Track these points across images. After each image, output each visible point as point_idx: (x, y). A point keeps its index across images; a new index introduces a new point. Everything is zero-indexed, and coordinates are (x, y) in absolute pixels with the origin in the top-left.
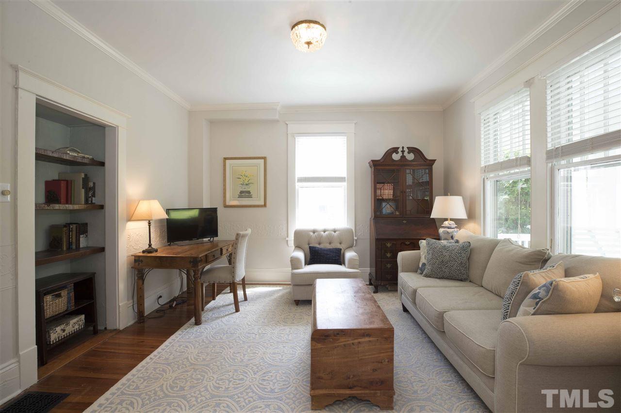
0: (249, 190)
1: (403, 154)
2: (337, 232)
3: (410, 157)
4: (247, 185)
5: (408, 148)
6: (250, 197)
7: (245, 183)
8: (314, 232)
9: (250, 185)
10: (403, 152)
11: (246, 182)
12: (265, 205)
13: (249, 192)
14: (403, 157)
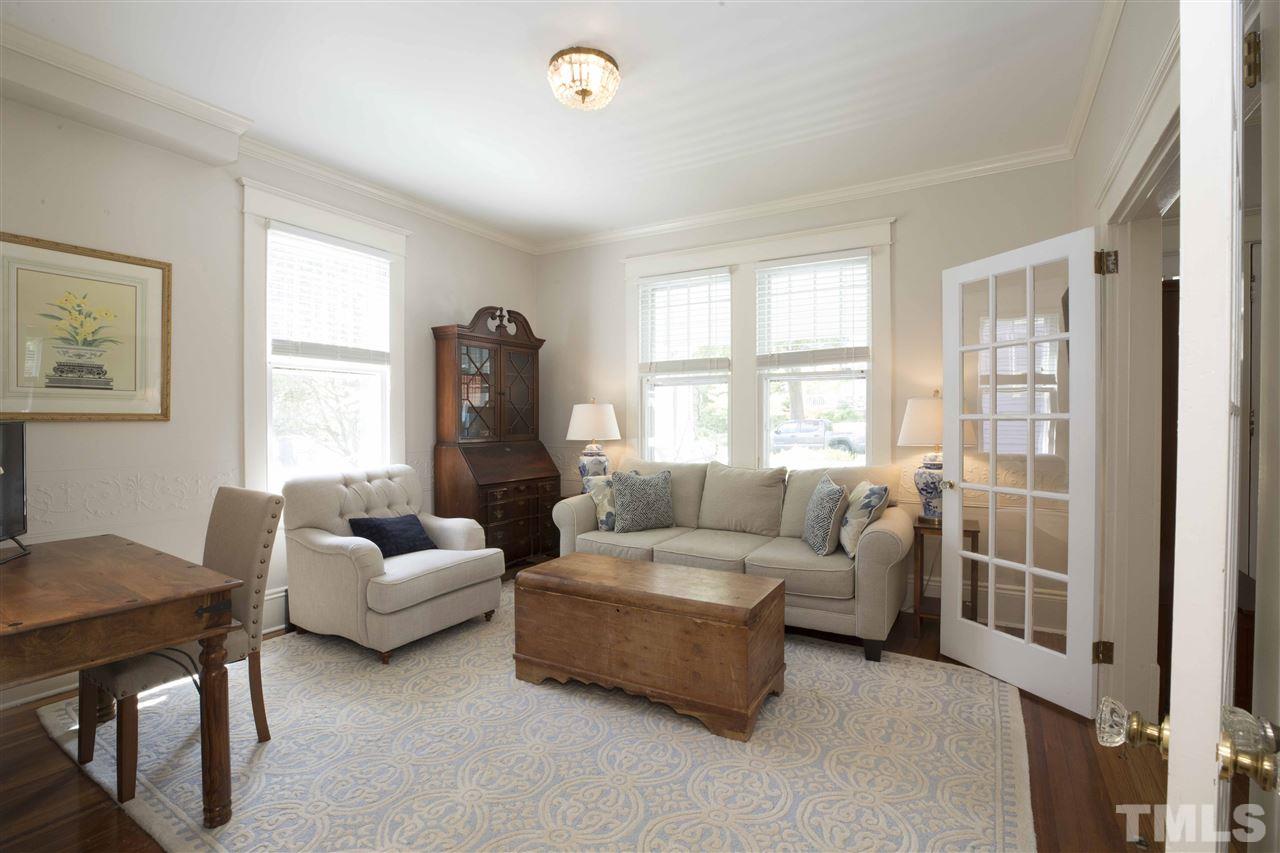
0: (96, 361)
1: (501, 321)
2: (395, 480)
3: (512, 329)
4: (86, 343)
5: (509, 312)
6: (107, 386)
7: (80, 338)
8: (347, 482)
9: (104, 346)
10: (501, 317)
11: (86, 332)
12: (165, 415)
13: (99, 371)
14: (500, 327)
